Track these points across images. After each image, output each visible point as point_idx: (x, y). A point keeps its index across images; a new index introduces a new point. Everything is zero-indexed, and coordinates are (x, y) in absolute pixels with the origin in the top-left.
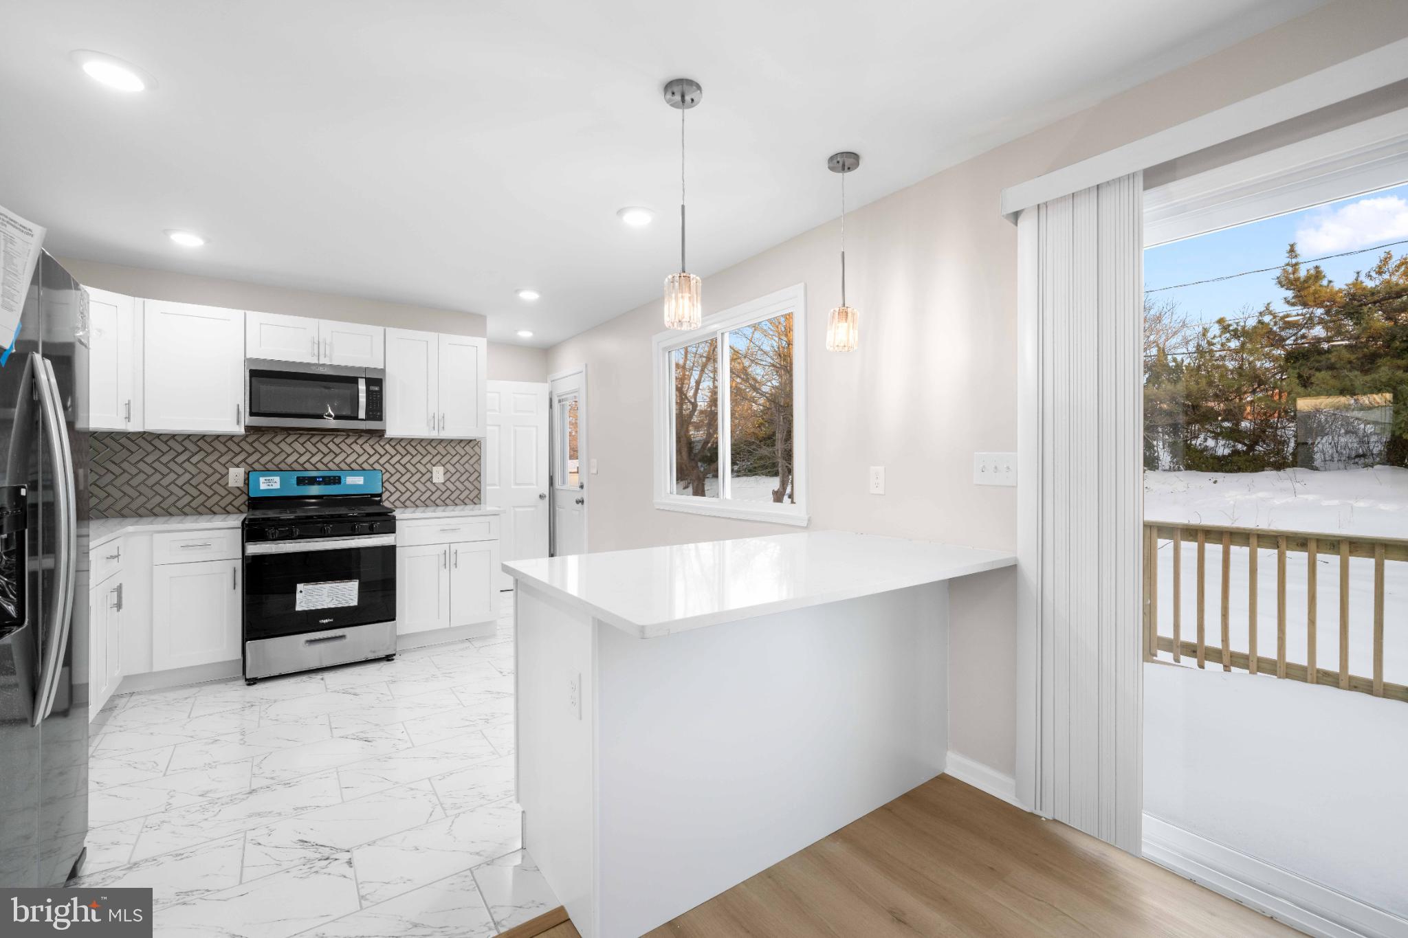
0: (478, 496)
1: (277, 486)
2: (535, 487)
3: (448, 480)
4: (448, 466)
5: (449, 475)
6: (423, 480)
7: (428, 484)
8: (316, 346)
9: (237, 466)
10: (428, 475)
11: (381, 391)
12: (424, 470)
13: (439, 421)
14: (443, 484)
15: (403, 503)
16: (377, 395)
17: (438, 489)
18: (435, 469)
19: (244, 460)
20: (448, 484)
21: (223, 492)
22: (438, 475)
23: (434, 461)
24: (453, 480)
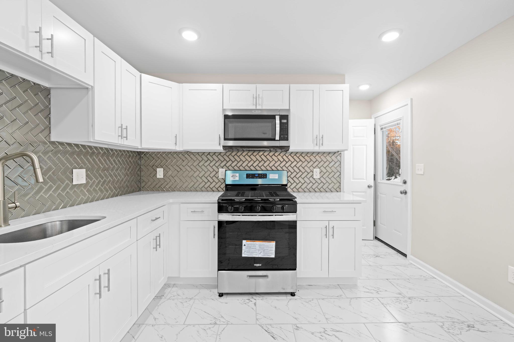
0: (339, 187)
1: (237, 179)
2: (366, 181)
3: (322, 176)
4: (322, 168)
5: (322, 173)
6: (308, 176)
7: (311, 179)
8: (255, 100)
9: (222, 168)
10: (311, 173)
11: (287, 123)
12: (309, 171)
13: (319, 140)
14: (319, 179)
15: (298, 189)
16: (285, 125)
17: (316, 182)
18: (315, 170)
19: (225, 165)
20: (322, 179)
21: (217, 181)
22: (317, 174)
23: (314, 165)
24: (324, 176)
